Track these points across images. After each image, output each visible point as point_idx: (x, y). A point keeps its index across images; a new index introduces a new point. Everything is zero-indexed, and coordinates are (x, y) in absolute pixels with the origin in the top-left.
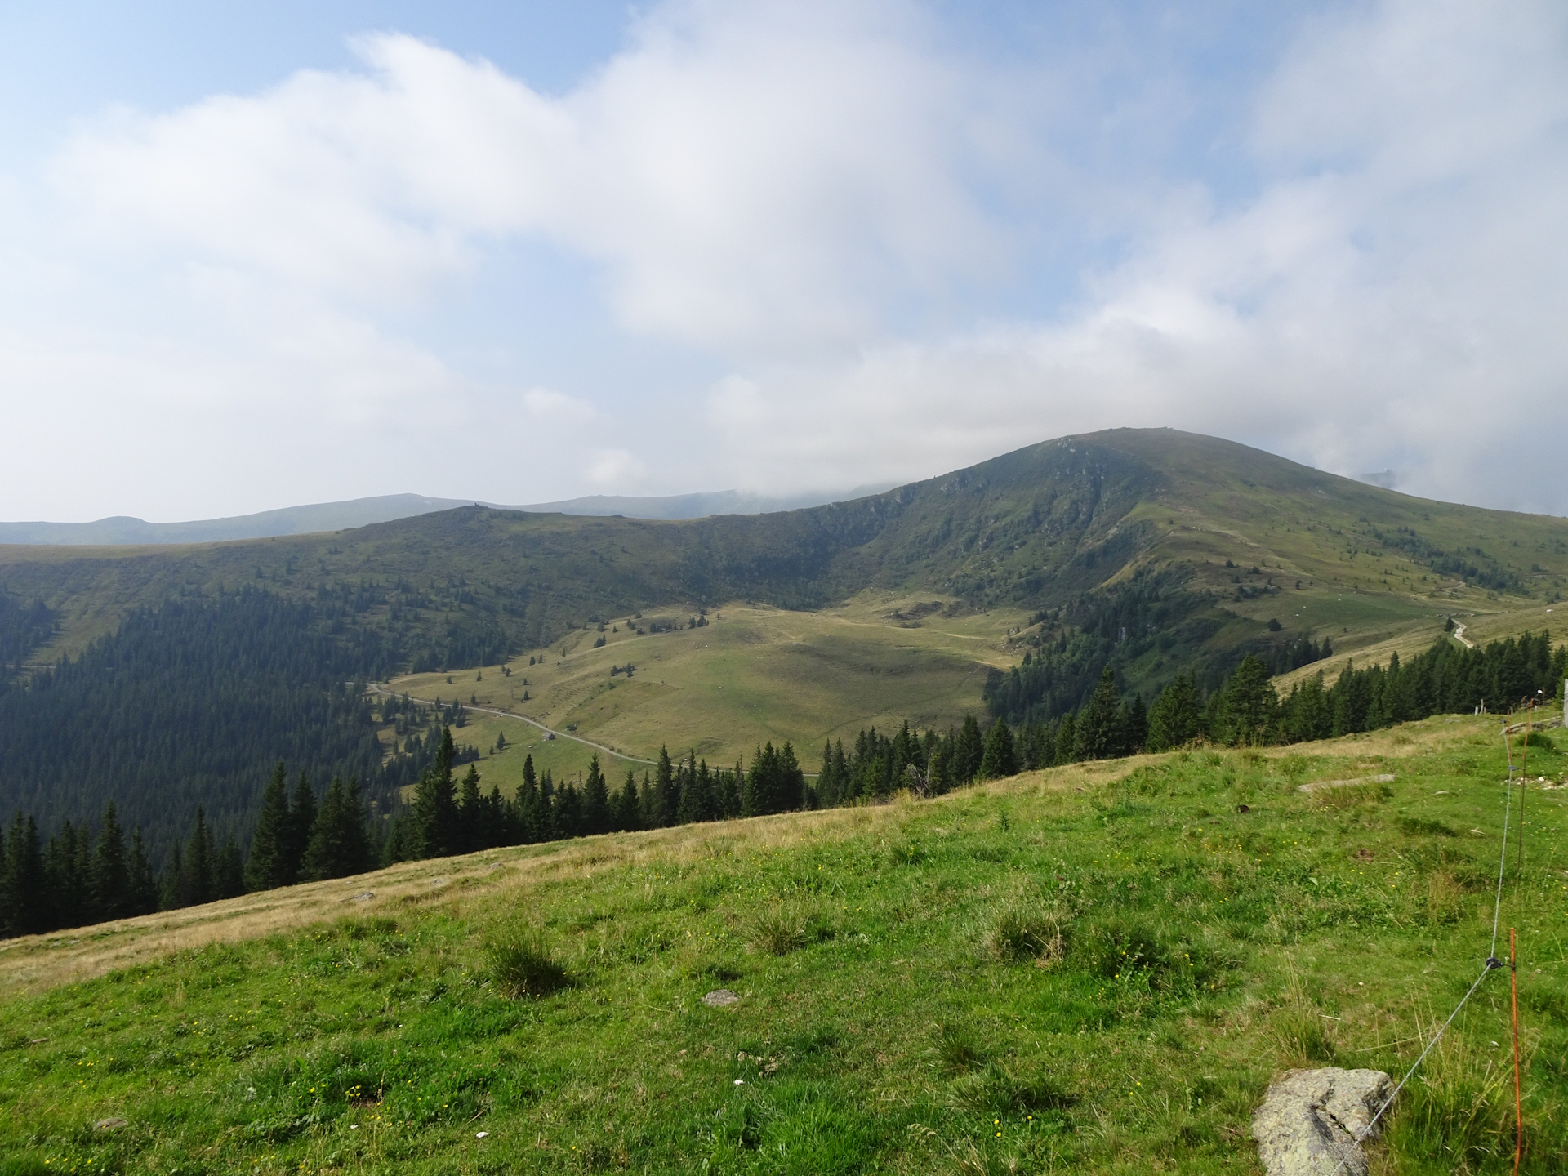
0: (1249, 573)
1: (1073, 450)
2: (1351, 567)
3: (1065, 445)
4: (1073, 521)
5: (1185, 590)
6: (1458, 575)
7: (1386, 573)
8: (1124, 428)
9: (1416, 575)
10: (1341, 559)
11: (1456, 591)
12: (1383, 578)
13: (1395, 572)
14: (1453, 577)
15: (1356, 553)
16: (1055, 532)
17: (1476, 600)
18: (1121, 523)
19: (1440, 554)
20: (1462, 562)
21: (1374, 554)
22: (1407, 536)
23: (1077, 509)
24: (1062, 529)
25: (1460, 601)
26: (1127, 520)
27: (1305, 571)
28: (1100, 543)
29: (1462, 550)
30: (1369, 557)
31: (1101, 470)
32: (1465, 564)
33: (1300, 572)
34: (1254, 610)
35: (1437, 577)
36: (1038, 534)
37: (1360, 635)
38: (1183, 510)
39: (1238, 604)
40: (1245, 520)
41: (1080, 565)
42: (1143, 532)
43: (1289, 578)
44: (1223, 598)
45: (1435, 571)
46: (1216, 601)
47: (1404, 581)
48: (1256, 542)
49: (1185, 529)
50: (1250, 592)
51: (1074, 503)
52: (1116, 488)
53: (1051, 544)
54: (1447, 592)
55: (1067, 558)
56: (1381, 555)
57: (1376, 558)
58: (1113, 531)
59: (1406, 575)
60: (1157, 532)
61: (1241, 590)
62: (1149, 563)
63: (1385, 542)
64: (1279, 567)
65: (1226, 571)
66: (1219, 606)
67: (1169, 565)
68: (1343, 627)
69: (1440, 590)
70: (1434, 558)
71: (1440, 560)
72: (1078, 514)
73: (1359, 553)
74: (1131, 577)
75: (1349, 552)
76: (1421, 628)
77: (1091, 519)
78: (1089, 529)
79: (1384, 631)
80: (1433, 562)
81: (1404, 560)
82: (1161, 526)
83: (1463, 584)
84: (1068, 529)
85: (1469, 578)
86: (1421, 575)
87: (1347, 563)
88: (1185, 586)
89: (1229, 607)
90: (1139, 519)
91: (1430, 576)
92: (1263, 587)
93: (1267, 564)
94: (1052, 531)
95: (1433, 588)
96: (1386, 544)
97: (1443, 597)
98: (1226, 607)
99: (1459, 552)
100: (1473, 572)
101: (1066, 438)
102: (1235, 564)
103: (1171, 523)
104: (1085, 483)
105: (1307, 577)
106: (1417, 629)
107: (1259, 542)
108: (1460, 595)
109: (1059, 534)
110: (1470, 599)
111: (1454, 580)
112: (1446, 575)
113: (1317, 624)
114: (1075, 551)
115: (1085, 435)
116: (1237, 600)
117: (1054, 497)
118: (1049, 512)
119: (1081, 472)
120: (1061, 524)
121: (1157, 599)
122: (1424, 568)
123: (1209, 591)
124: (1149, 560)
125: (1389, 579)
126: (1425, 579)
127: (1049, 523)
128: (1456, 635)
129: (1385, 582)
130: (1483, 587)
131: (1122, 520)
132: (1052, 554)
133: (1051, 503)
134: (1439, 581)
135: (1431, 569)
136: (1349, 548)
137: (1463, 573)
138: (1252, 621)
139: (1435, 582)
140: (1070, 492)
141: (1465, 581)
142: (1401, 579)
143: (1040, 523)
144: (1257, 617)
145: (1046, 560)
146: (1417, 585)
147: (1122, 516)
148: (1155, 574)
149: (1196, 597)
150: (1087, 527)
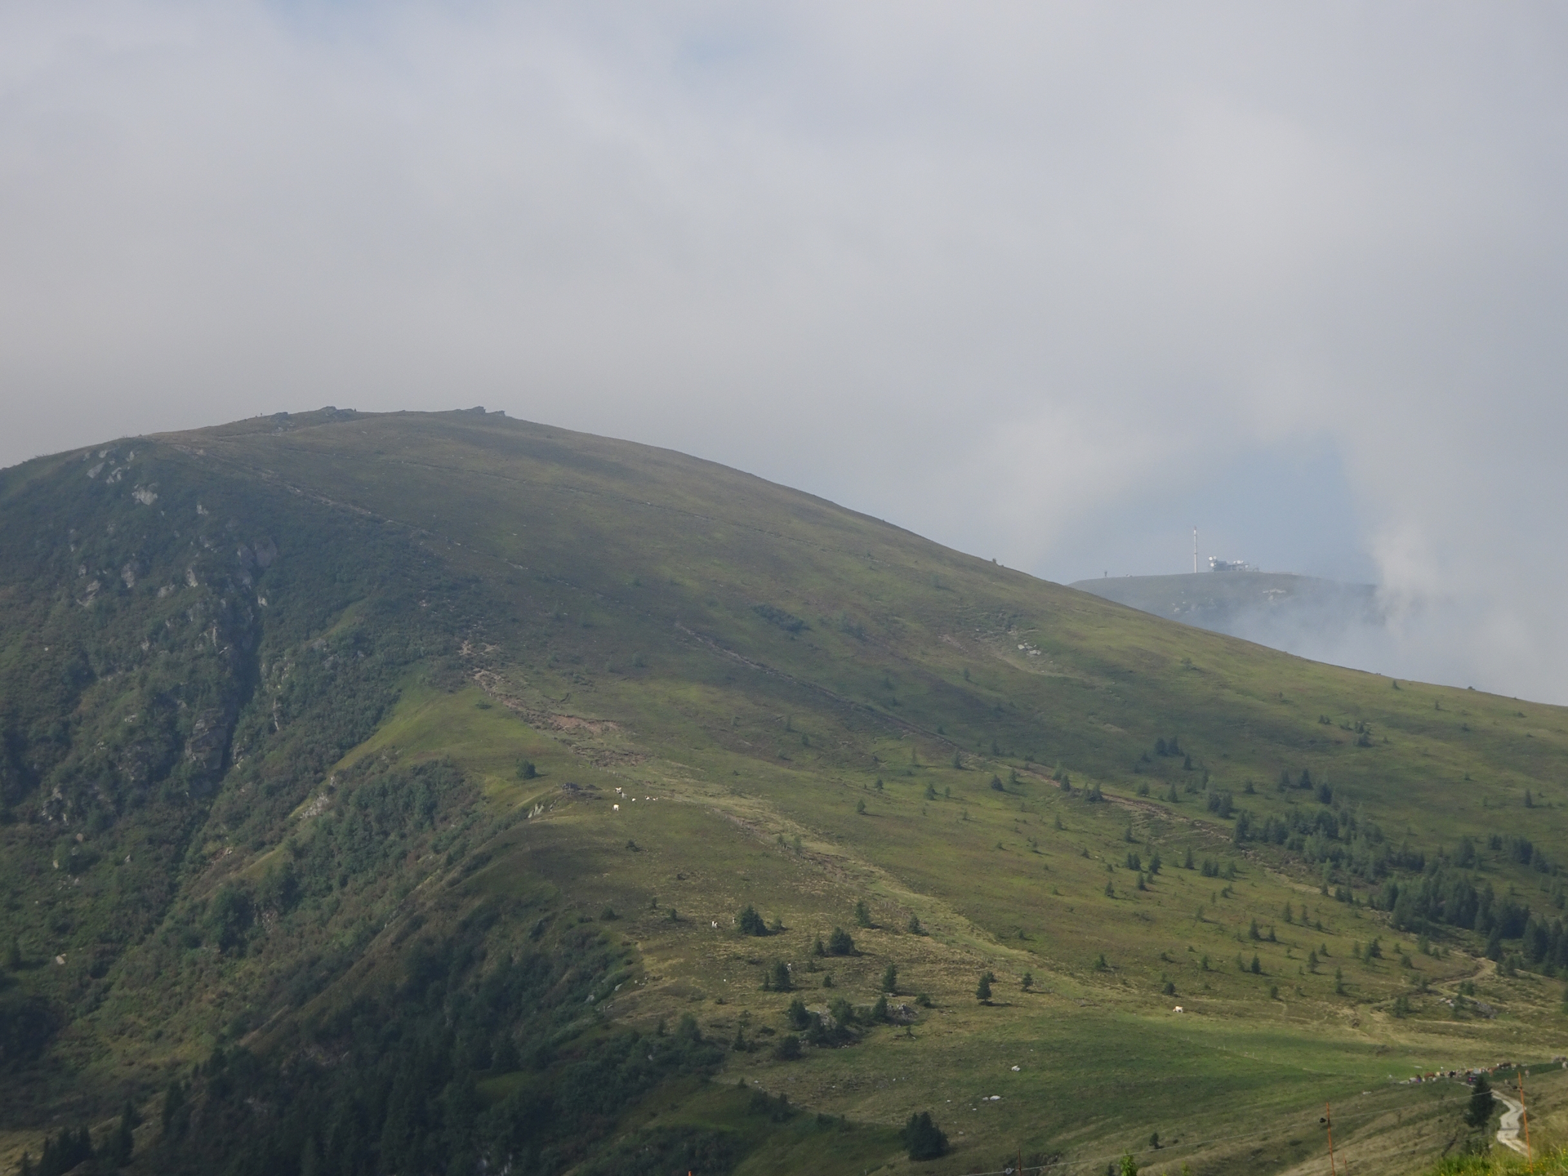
0: (820, 952)
1: (146, 497)
2: (1145, 918)
3: (116, 476)
4: (158, 774)
5: (603, 1022)
6: (1472, 936)
7: (1255, 935)
8: (331, 416)
9: (1347, 940)
10: (1110, 892)
11: (1471, 990)
12: (1248, 956)
13: (1284, 932)
14: (1457, 941)
15: (1155, 868)
16: (93, 815)
17: (1531, 1018)
18: (343, 775)
19: (1415, 865)
20: (1480, 889)
21: (1210, 872)
22: (1311, 806)
23: (171, 724)
24: (119, 801)
25: (1488, 1026)
26: (362, 767)
27: (1002, 938)
28: (264, 858)
29: (1478, 849)
30: (1195, 878)
31: (257, 572)
32: (1490, 894)
33: (985, 944)
34: (851, 1088)
35: (1410, 944)
36: (22, 827)
37: (1203, 1155)
38: (567, 724)
39: (794, 1069)
40: (783, 759)
41: (195, 942)
42: (430, 810)
43: (956, 968)
44: (740, 1046)
45: (1404, 926)
46: (718, 1059)
47: (1314, 961)
48: (829, 837)
49: (579, 793)
50: (828, 1020)
51: (161, 700)
52: (318, 643)
53: (77, 866)
54: (1446, 994)
55: (143, 916)
56: (1233, 873)
57: (1218, 885)
58: (314, 808)
59: (1318, 940)
60: (481, 808)
61: (801, 1017)
62: (465, 925)
63: (1243, 827)
64: (915, 929)
65: (740, 948)
66: (728, 1080)
67: (538, 932)
68: (1147, 1131)
69: (1424, 990)
70: (1398, 879)
71: (1414, 885)
72: (178, 744)
73: (1165, 869)
74: (402, 982)
75: (1134, 864)
76: (1390, 1118)
77: (226, 761)
78: (222, 802)
79: (1279, 1138)
80: (1394, 893)
81: (1306, 891)
82: (491, 784)
83: (1489, 967)
84: (139, 803)
85: (1505, 944)
86: (1364, 941)
87: (1130, 907)
88: (604, 1007)
89: (766, 1079)
90: (410, 762)
91: (1390, 943)
92: (871, 1003)
93: (875, 917)
94: (79, 813)
95: (1403, 984)
96: (1245, 836)
97: (1435, 1013)
98: (754, 1082)
99: (1468, 858)
100: (1514, 924)
101: (120, 449)
102: (768, 921)
103: (530, 773)
104: (195, 620)
105: (1010, 961)
106: (1378, 1123)
107: (840, 839)
108: (1484, 1003)
109: (105, 823)
110: (1515, 1015)
111: (1459, 954)
112: (1436, 935)
113: (1064, 1125)
114: (173, 888)
115: (186, 437)
116: (789, 1052)
117: (82, 677)
118: (64, 740)
119: (183, 582)
120: (115, 782)
121: (510, 1063)
122: (1369, 914)
123: (690, 1024)
124: (462, 916)
125: (1269, 956)
126: (1375, 951)
127: (67, 779)
128: (1501, 1136)
129: (1256, 968)
130: (1549, 973)
131: (348, 762)
132: (84, 903)
133: (71, 700)
134: (1418, 959)
135: (1391, 916)
136: (1131, 849)
137: (1487, 929)
138: (848, 1128)
139: (1407, 963)
140: (142, 658)
141: (1495, 954)
142: (1302, 955)
143: (29, 781)
144: (861, 1111)
145: (62, 930)
146: (1354, 974)
147: (345, 748)
148: (489, 968)
149: (648, 1048)
150: (213, 794)
